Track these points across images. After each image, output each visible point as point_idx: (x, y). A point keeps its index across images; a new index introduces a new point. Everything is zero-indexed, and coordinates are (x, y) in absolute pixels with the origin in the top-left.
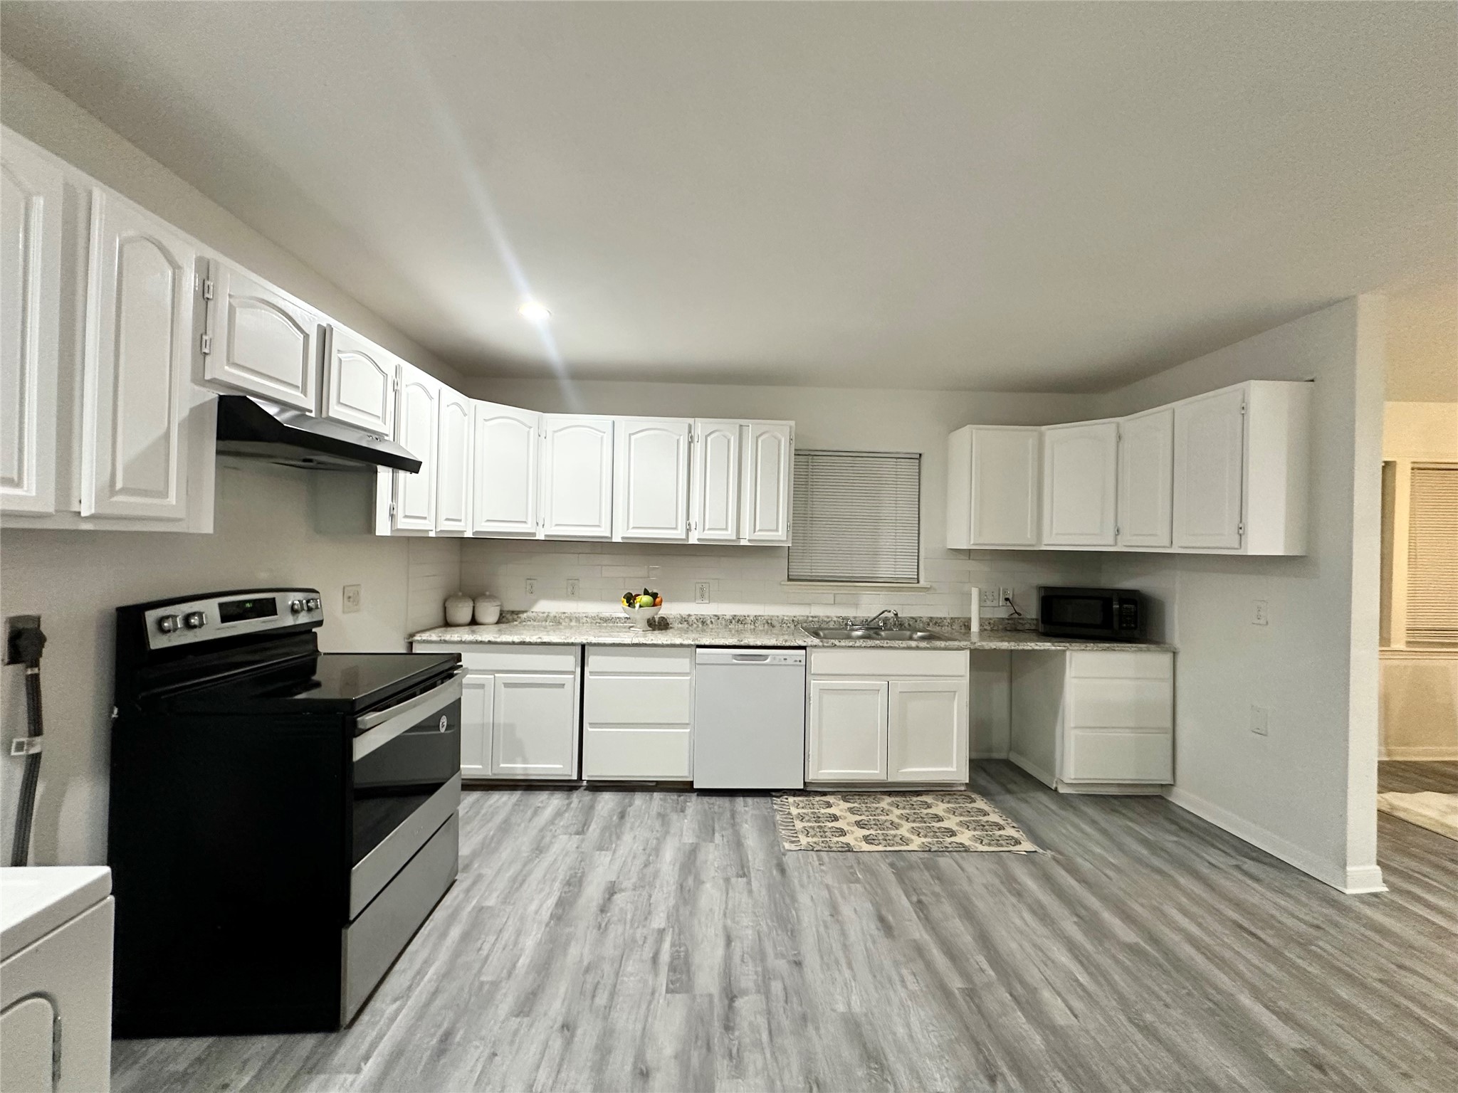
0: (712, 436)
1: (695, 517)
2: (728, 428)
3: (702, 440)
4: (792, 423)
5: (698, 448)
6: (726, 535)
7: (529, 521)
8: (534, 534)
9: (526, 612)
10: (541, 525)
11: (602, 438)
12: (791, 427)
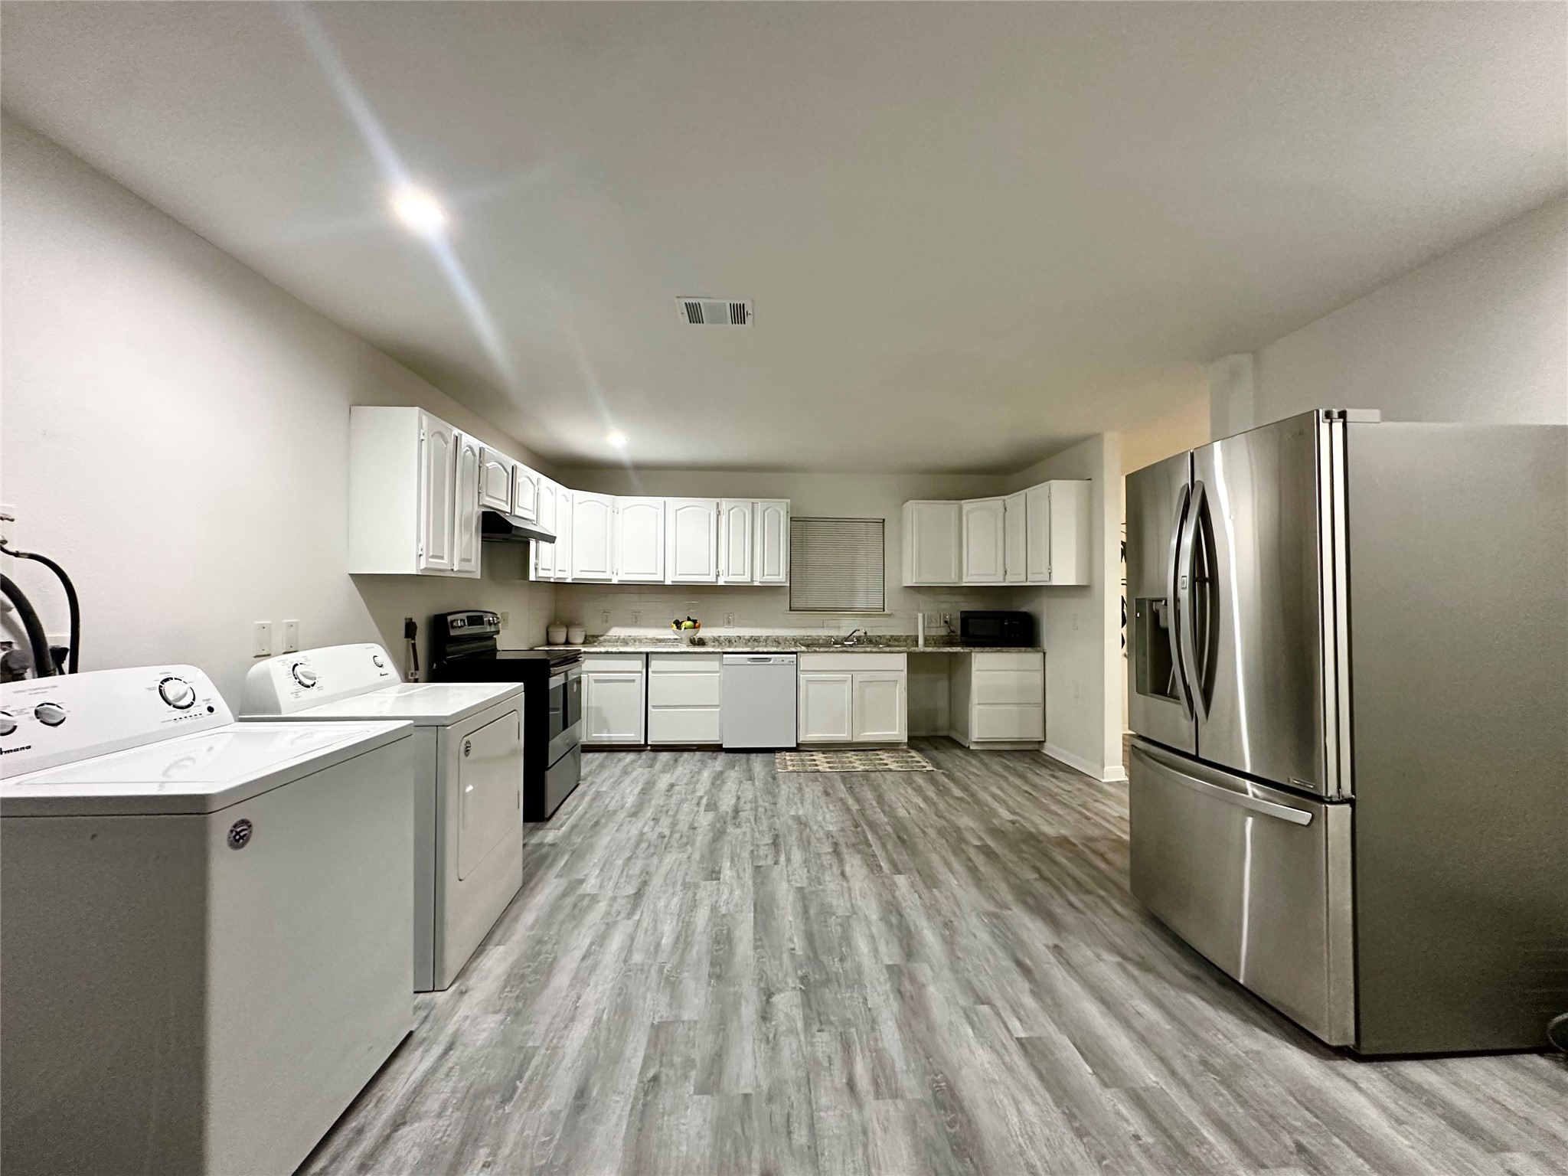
0: (733, 510)
1: (722, 567)
2: (744, 504)
3: (726, 513)
4: (789, 501)
5: (723, 519)
6: (745, 579)
7: (608, 571)
8: (610, 580)
9: (603, 636)
10: (615, 573)
11: (657, 512)
12: (787, 504)
